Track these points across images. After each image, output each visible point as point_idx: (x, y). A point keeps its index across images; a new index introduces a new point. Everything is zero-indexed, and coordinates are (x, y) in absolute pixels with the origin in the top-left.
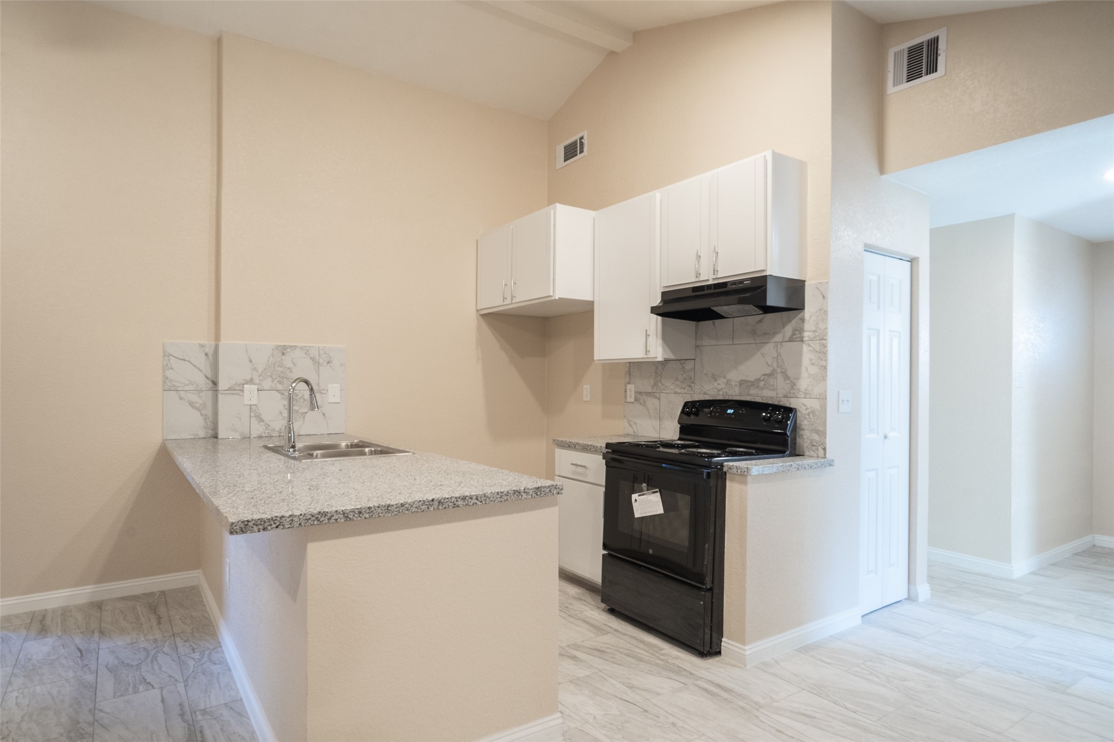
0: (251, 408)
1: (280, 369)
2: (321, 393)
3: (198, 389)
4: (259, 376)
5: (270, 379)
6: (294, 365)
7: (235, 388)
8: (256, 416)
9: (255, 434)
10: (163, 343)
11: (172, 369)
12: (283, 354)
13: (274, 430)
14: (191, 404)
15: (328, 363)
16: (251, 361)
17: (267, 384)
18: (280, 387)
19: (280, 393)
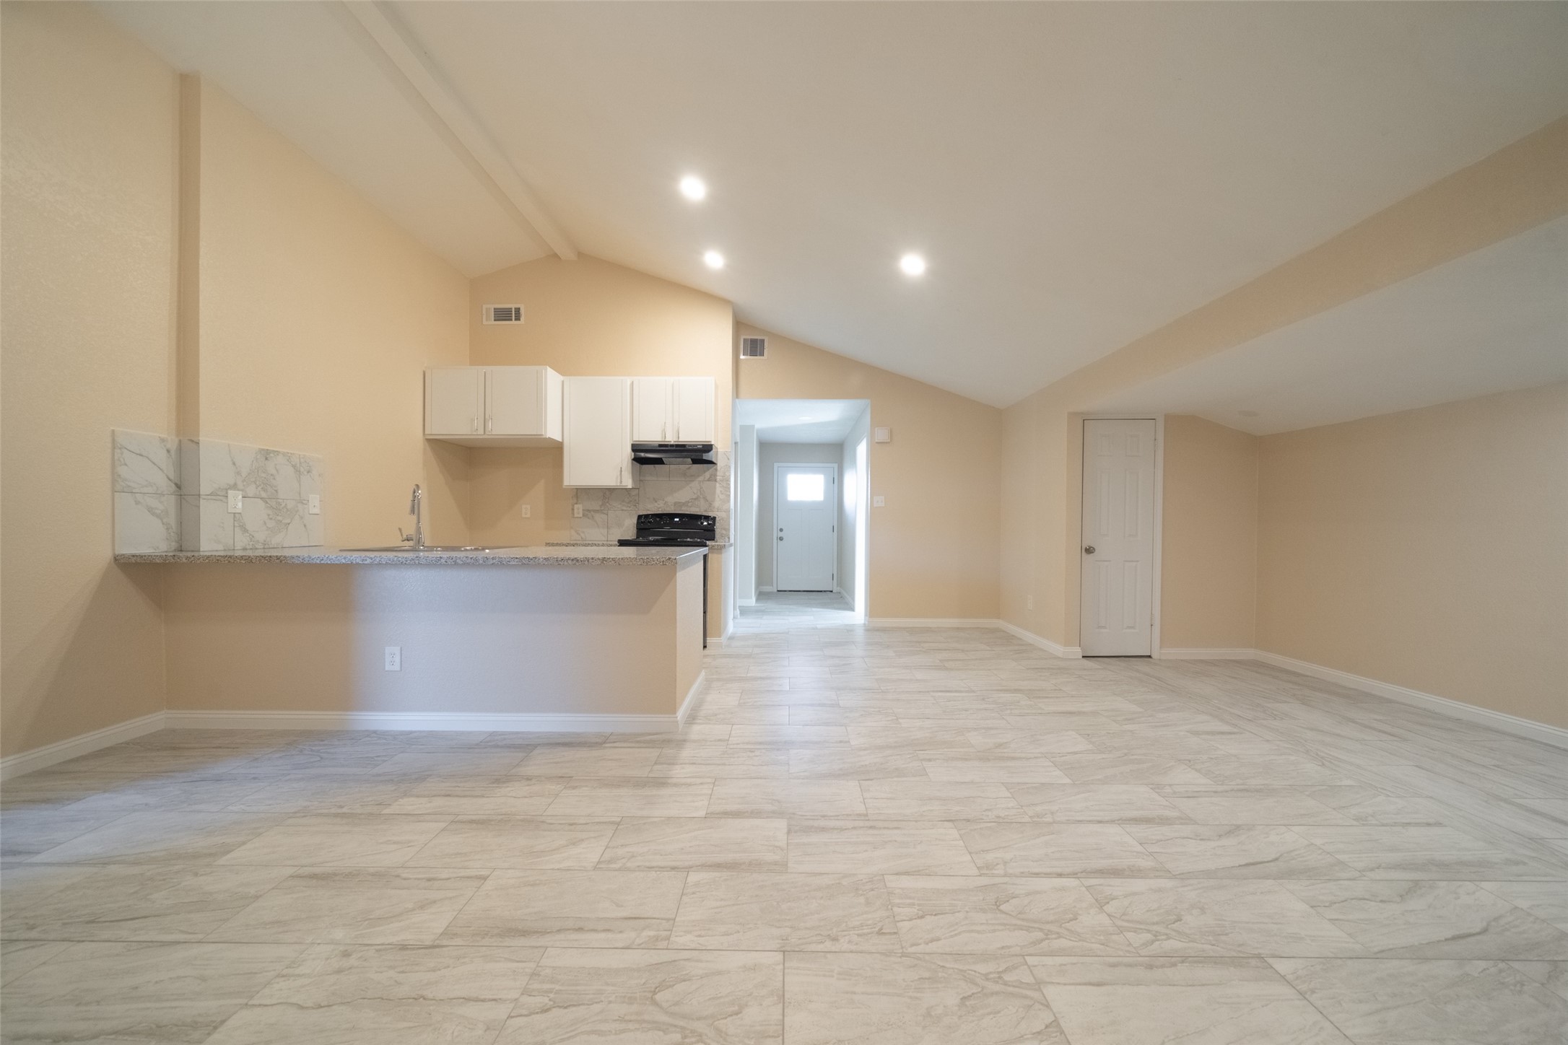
0: (234, 516)
1: (263, 475)
2: (302, 503)
3: (159, 492)
4: (243, 482)
5: (254, 486)
6: (277, 471)
7: (219, 493)
8: (240, 526)
9: (238, 546)
10: (113, 431)
11: (126, 465)
12: (266, 459)
13: (258, 541)
14: (151, 510)
15: (308, 472)
16: (234, 464)
17: (251, 490)
18: (264, 495)
19: (264, 501)
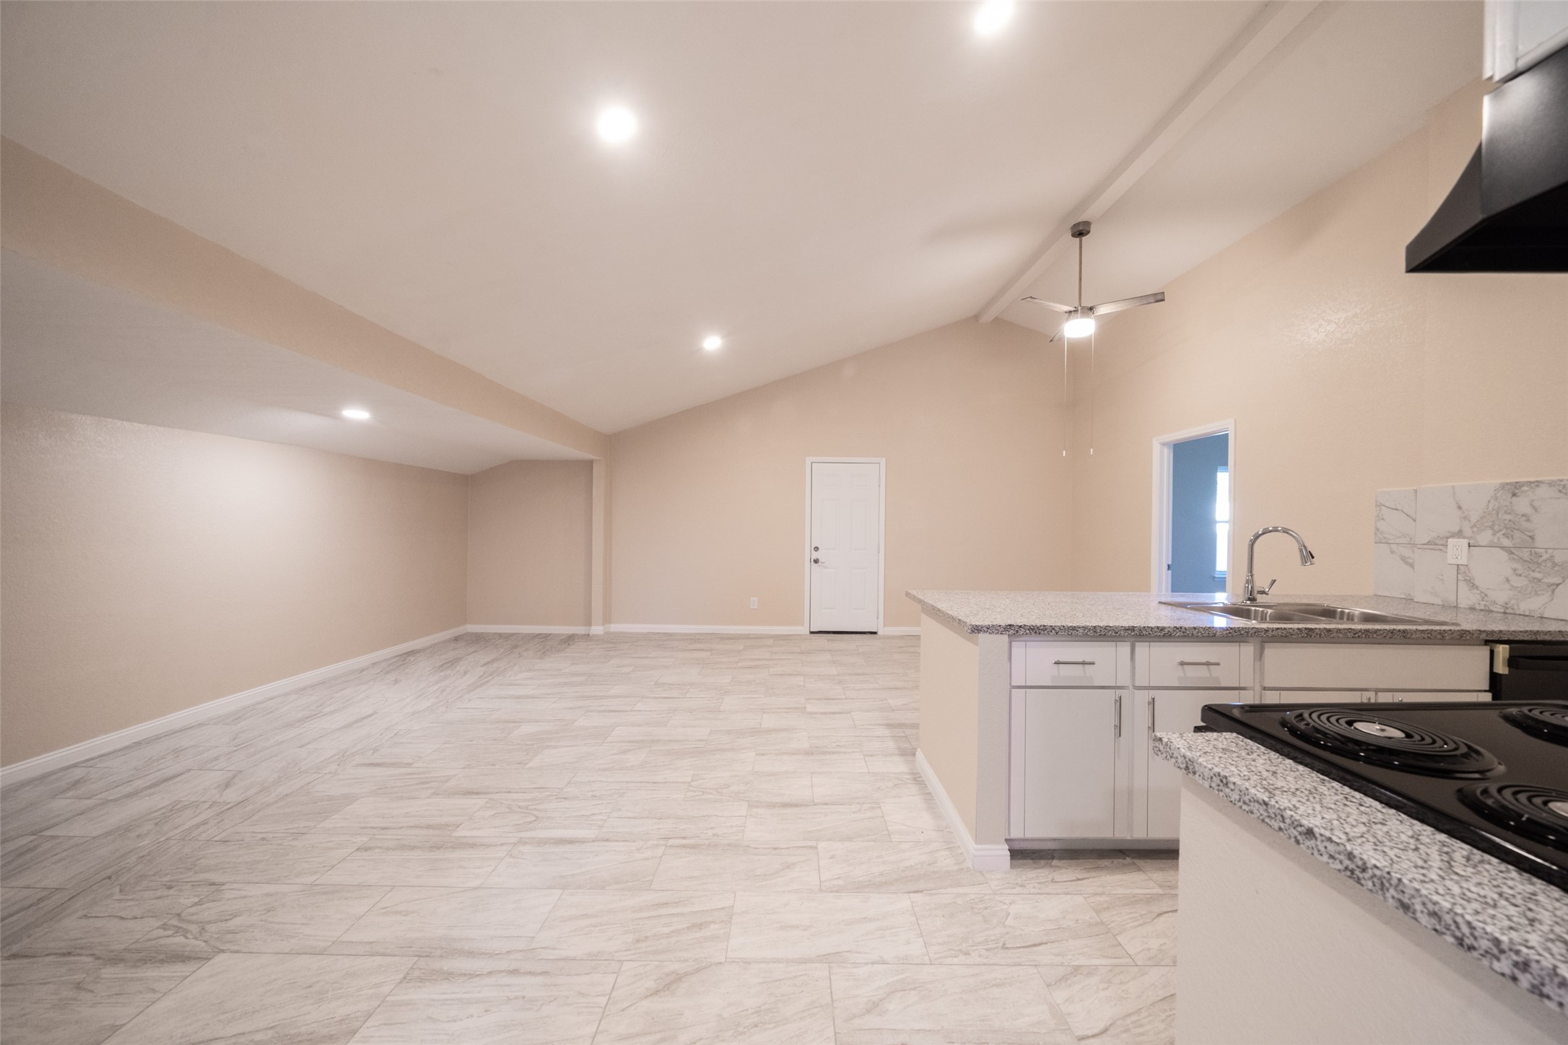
0: (1458, 569)
1: (1508, 517)
3: (1412, 542)
4: (1472, 527)
5: (1490, 532)
6: (1535, 509)
7: (1436, 542)
8: (1465, 580)
9: (1463, 603)
10: (1376, 492)
11: (1383, 519)
12: (1514, 495)
13: (1495, 603)
14: (1403, 559)
16: (1460, 508)
17: (1485, 537)
18: (1506, 542)
19: (1507, 551)
